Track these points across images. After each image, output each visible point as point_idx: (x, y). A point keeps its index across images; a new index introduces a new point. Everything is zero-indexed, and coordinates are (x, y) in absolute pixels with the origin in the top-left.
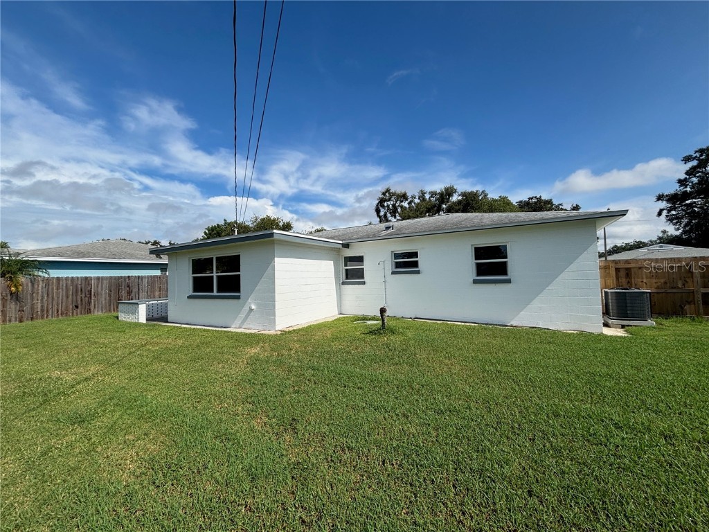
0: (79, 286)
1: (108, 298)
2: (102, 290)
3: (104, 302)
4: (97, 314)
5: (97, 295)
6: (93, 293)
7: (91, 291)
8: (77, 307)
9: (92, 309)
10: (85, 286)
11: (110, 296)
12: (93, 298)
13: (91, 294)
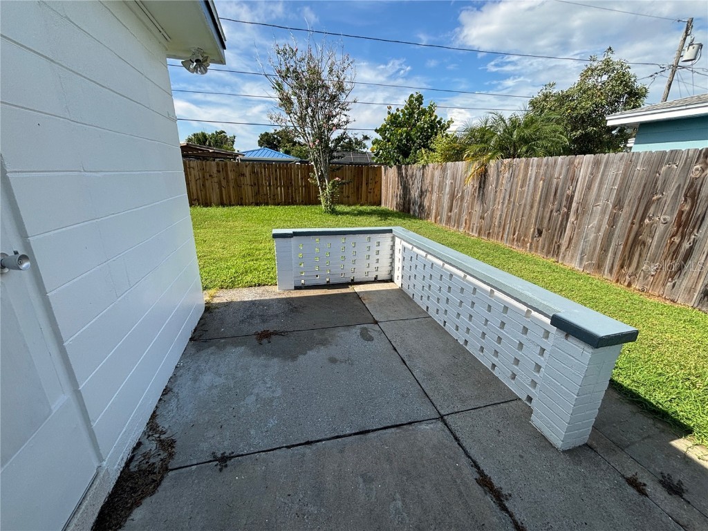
0: (555, 181)
1: (605, 226)
2: (597, 200)
3: (592, 237)
4: (573, 264)
5: (583, 211)
6: (574, 205)
7: (572, 197)
8: (540, 233)
9: (563, 248)
10: (565, 183)
11: (613, 221)
12: (572, 219)
13: (569, 209)
